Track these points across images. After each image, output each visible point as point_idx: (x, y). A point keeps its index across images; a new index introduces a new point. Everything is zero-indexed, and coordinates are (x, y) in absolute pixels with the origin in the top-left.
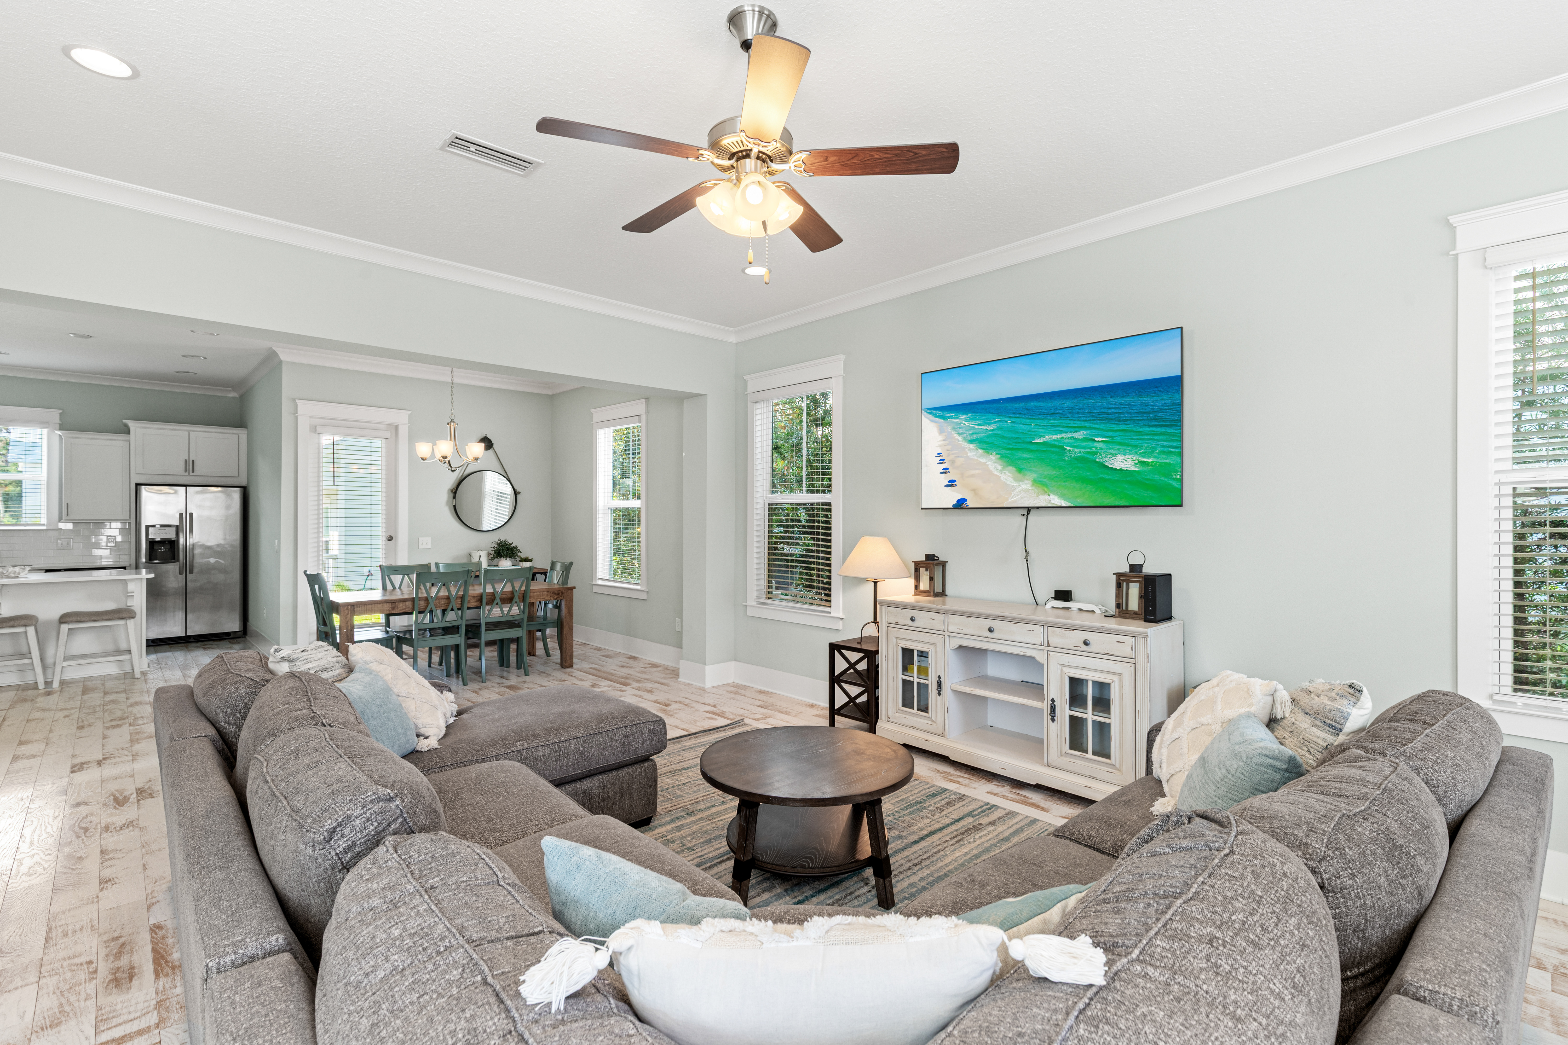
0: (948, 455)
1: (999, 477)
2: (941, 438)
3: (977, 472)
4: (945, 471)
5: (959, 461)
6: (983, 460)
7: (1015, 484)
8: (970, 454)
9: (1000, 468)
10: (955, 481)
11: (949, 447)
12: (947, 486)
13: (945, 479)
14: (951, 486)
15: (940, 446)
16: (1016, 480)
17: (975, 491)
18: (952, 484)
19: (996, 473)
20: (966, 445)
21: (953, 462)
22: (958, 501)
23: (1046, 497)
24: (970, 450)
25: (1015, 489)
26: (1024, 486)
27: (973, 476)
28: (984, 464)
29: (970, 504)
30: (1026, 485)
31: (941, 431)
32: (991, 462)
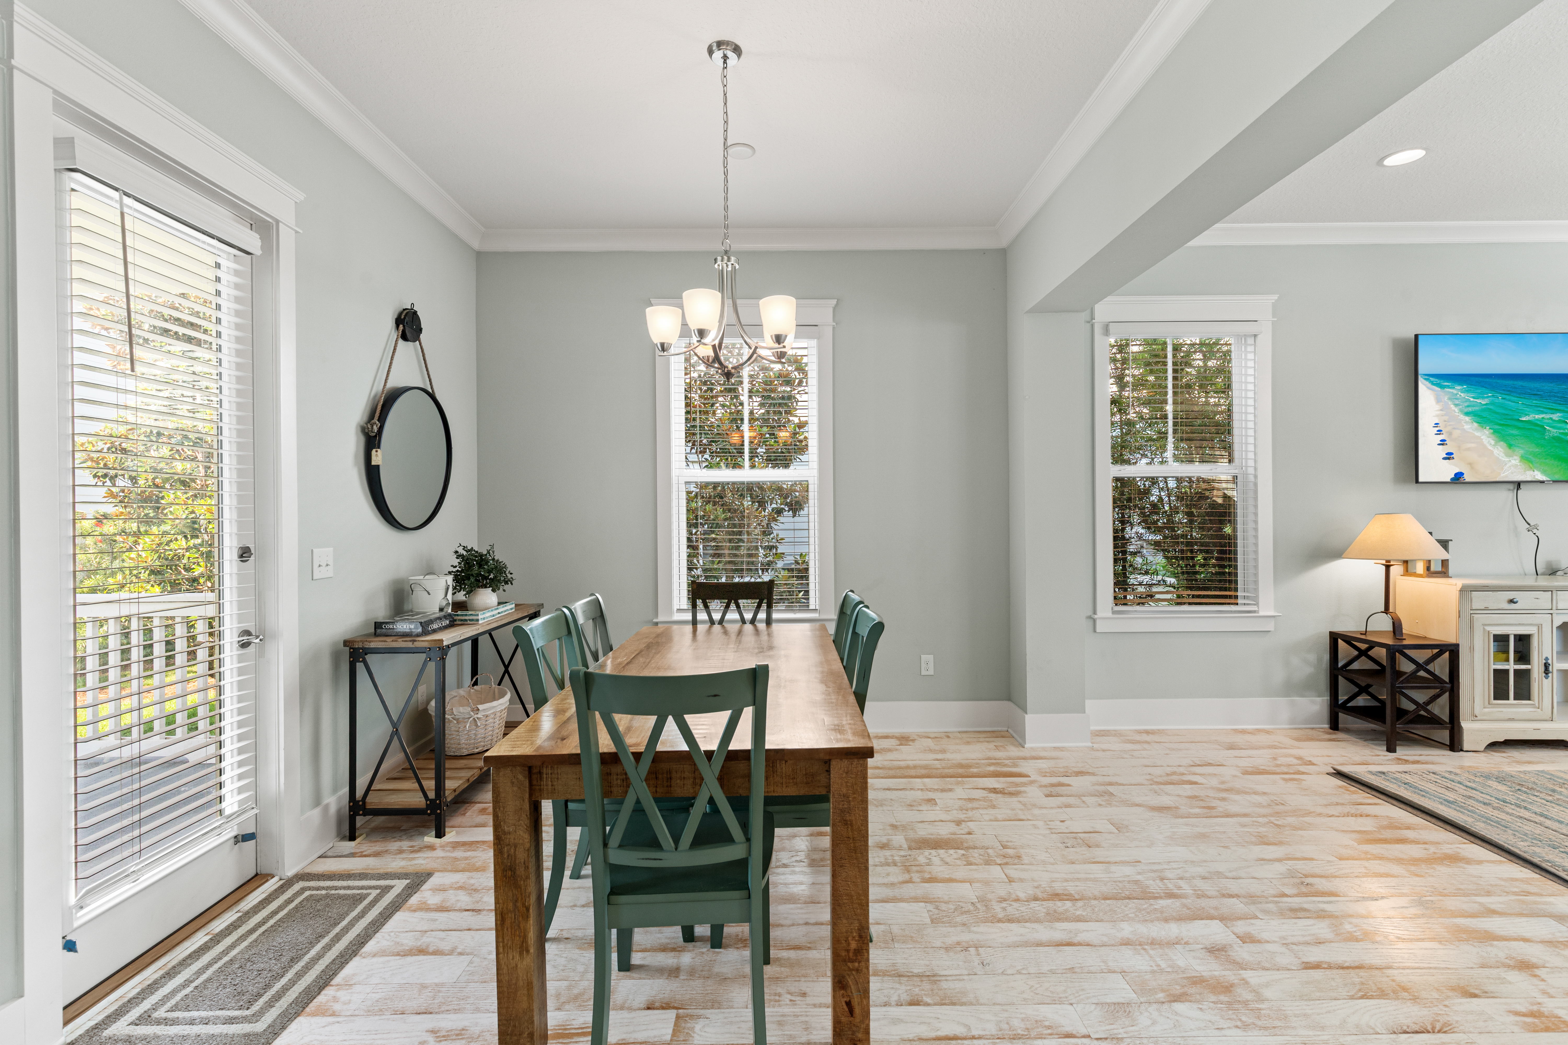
0: (1446, 426)
1: (1492, 452)
2: (1438, 407)
3: (1473, 445)
4: (1443, 443)
5: (1456, 433)
6: (1478, 434)
7: (1507, 459)
8: (1467, 427)
9: (1493, 442)
10: (1452, 454)
11: (1446, 418)
12: (1444, 459)
13: (1442, 451)
14: (1449, 459)
15: (1437, 416)
16: (1507, 455)
17: (1471, 465)
18: (1449, 456)
19: (1490, 448)
20: (1462, 417)
21: (1450, 434)
22: (1456, 474)
23: (1531, 472)
24: (1466, 422)
25: (1506, 464)
26: (1513, 462)
27: (1468, 449)
28: (1479, 438)
29: (1468, 478)
30: (1515, 461)
31: (1438, 401)
32: (1485, 436)
